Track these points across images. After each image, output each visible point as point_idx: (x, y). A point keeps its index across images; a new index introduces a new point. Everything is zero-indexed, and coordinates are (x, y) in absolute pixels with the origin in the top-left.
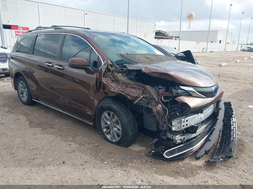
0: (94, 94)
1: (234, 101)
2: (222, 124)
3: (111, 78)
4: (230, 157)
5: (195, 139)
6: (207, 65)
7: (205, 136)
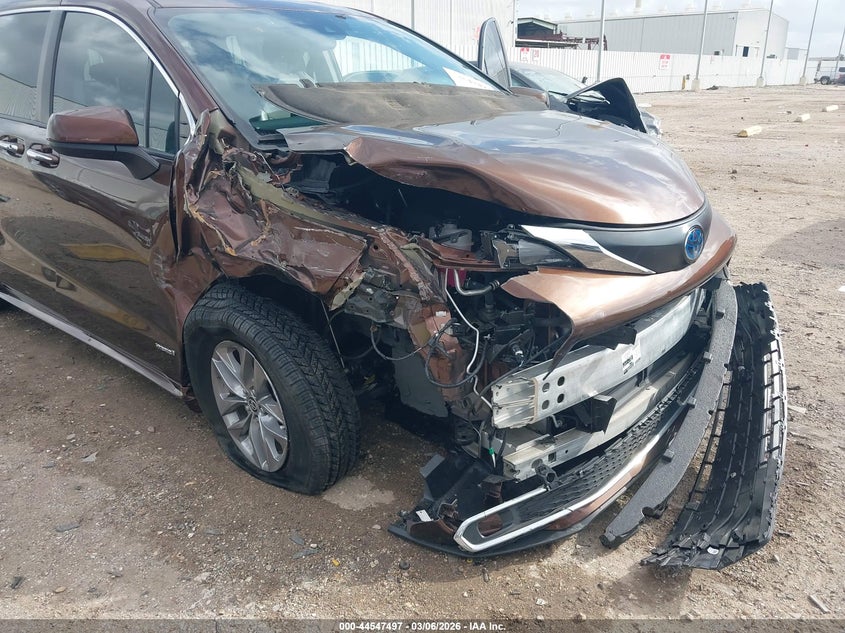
0: (171, 267)
1: (785, 268)
2: (727, 376)
3: (225, 193)
4: (752, 545)
5: (597, 460)
6: (694, 134)
7: (648, 441)
